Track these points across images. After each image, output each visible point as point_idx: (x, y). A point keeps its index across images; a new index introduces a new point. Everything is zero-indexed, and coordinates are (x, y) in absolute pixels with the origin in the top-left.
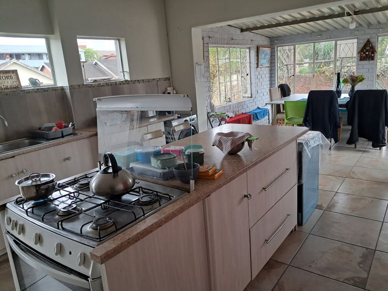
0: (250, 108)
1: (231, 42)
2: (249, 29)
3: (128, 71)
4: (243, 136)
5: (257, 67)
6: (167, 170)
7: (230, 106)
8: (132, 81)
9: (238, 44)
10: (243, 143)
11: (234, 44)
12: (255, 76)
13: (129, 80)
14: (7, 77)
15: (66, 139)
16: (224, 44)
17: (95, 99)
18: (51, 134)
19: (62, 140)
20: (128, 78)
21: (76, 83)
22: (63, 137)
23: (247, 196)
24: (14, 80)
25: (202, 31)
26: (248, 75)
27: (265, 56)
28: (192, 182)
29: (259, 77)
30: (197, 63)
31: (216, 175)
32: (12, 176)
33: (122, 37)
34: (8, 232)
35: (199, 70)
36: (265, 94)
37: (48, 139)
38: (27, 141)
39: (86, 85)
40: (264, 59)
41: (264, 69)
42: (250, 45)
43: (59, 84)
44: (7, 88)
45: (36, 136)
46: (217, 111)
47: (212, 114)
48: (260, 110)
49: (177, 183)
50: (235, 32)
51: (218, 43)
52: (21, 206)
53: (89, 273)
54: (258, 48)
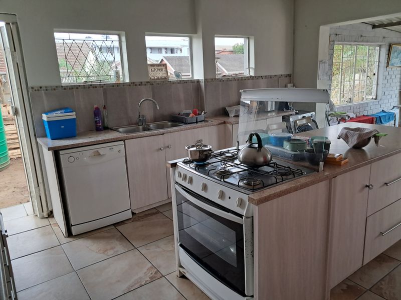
0: (374, 111)
1: (359, 39)
2: (382, 25)
3: (254, 67)
4: (371, 132)
5: (387, 66)
6: (298, 153)
7: (350, 106)
8: (255, 77)
9: (367, 42)
10: (369, 139)
11: (362, 41)
12: (384, 75)
13: (253, 75)
14: (159, 70)
15: (199, 124)
16: (351, 41)
17: (241, 91)
18: (189, 119)
19: (195, 125)
20: (252, 74)
21: (210, 77)
22: (197, 122)
23: (368, 186)
24: (164, 72)
25: (331, 28)
26: (374, 74)
27: (398, 55)
28: (322, 164)
29: (388, 77)
30: (321, 61)
31: (343, 162)
32: (160, 149)
33: (252, 35)
34: (177, 182)
35: (322, 68)
36: (394, 96)
37: (186, 123)
38: (169, 123)
39: (218, 79)
40: (397, 58)
41: (395, 68)
42: (381, 42)
43: (196, 78)
44: (158, 79)
45: (177, 120)
46: (336, 110)
47: (330, 113)
48: (384, 114)
49: (307, 164)
50: (366, 29)
51: (344, 41)
52: (189, 165)
53: (244, 213)
54: (390, 46)
